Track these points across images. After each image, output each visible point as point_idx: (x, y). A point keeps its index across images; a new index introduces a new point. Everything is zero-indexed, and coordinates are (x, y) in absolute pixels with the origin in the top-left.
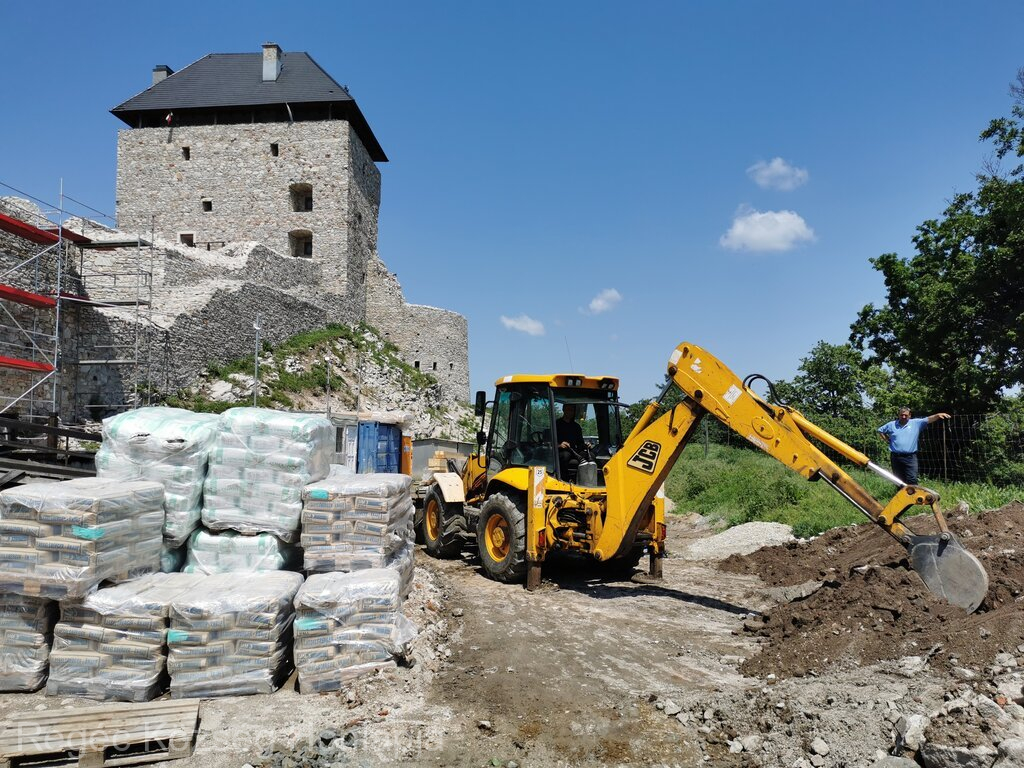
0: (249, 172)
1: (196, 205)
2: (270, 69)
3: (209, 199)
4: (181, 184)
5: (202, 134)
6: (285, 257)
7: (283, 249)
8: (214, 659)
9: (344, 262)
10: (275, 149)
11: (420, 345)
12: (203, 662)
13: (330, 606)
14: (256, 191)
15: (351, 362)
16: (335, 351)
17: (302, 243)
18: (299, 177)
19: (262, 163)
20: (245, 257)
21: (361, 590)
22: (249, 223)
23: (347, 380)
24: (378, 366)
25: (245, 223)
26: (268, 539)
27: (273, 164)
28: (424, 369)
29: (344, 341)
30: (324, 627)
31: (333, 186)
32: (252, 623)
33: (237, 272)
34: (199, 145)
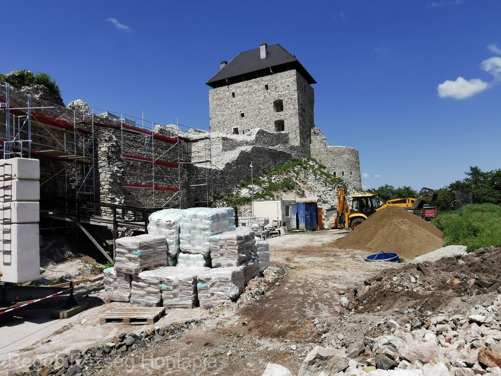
0: (257, 98)
1: (238, 115)
2: (263, 55)
3: (243, 112)
4: (232, 108)
5: (239, 86)
6: (272, 133)
7: (272, 129)
8: (175, 296)
9: (298, 131)
10: (267, 87)
11: (336, 164)
12: (172, 296)
13: (209, 279)
14: (260, 106)
15: (302, 176)
16: (294, 171)
17: (280, 125)
18: (277, 97)
19: (261, 94)
20: (255, 135)
21: (219, 274)
22: (259, 120)
23: (299, 184)
24: (314, 176)
25: (257, 120)
26: (200, 255)
27: (266, 94)
28: (337, 176)
29: (299, 166)
30: (206, 287)
31: (291, 99)
32: (185, 284)
33: (251, 142)
34: (238, 91)
